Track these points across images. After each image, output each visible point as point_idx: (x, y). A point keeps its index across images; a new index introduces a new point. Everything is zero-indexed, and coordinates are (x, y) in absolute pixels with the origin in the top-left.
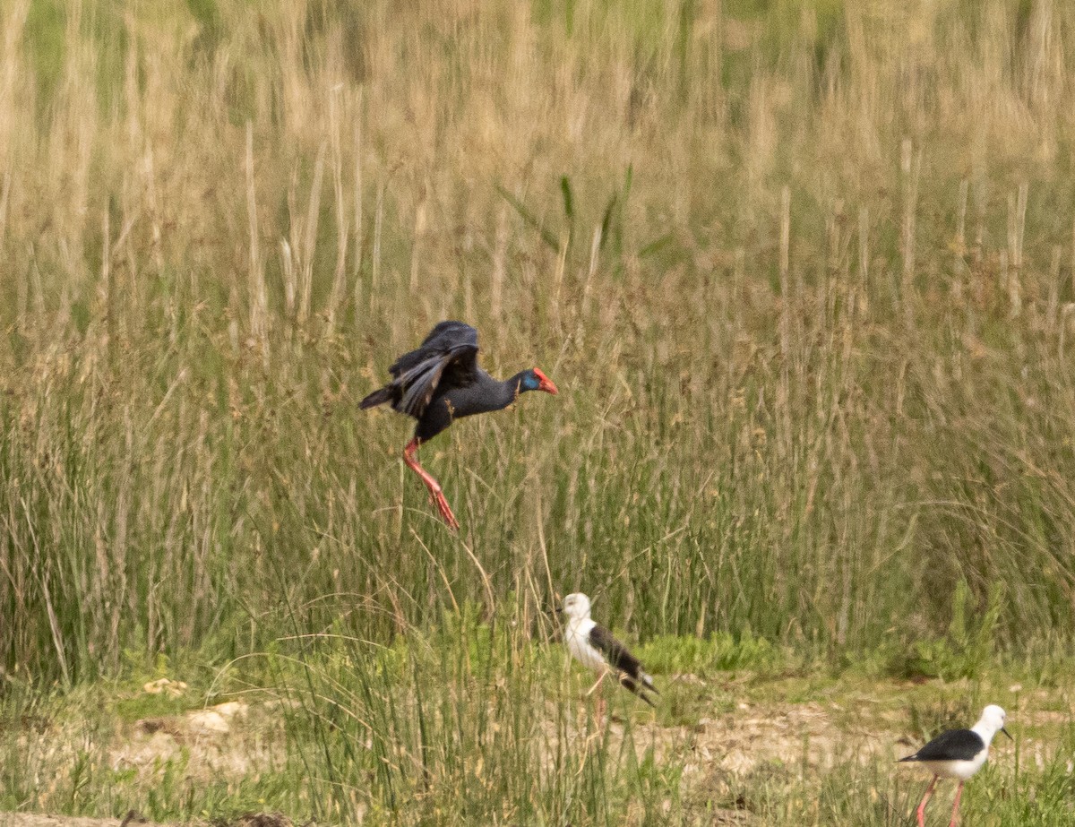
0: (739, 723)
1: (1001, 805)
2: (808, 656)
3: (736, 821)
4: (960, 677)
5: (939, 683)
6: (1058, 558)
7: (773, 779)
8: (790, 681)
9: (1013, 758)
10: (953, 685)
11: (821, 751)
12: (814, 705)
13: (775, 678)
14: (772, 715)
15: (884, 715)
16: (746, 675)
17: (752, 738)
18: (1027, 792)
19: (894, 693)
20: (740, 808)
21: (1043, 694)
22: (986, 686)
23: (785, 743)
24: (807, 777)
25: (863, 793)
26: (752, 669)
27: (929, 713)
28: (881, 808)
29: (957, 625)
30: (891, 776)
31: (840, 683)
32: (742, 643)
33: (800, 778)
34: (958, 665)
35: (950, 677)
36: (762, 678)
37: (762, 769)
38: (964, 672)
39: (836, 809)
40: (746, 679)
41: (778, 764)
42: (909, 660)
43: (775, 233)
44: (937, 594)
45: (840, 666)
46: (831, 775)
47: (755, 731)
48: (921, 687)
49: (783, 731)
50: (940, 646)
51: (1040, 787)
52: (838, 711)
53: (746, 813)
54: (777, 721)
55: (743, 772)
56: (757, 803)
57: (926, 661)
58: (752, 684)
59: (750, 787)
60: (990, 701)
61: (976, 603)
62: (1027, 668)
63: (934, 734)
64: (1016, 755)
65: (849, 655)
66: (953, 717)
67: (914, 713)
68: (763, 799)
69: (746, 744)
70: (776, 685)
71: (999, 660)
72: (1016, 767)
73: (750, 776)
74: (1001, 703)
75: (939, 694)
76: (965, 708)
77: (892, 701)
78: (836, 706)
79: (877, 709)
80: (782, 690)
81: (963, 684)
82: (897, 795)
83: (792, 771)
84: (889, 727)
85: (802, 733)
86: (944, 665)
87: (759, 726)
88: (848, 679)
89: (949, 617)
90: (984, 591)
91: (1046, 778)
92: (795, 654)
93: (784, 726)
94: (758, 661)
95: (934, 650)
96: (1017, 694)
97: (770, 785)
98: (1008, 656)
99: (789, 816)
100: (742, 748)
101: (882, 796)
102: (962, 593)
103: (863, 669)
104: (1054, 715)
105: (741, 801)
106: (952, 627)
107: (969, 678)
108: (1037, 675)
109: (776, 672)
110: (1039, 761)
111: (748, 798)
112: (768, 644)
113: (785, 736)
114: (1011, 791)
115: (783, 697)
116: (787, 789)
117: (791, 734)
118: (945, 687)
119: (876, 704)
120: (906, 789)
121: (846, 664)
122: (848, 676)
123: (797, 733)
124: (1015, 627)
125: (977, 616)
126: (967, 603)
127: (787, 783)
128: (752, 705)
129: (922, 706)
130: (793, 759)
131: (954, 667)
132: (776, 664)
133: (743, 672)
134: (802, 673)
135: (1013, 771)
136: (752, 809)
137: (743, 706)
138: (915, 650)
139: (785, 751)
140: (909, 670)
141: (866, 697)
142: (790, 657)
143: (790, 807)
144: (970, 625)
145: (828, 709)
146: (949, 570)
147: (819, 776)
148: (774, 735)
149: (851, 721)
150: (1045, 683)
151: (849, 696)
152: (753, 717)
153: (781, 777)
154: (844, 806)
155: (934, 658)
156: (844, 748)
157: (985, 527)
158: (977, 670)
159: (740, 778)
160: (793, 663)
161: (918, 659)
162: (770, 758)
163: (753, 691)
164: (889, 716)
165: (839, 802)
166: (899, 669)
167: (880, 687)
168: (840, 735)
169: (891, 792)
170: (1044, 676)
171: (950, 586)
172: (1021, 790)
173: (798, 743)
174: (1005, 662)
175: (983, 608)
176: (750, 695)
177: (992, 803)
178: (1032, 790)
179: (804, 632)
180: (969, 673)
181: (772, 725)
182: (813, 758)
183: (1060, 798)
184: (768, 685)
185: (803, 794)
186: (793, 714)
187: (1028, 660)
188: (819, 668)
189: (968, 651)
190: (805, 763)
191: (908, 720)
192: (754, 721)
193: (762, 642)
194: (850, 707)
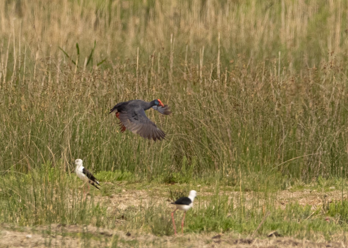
0: (123, 195)
1: (194, 218)
2: (142, 177)
3: (122, 222)
4: (184, 183)
5: (178, 184)
6: (211, 149)
7: (132, 211)
8: (137, 184)
9: (198, 205)
10: (182, 185)
11: (145, 203)
12: (143, 190)
13: (133, 183)
14: (132, 193)
15: (163, 193)
16: (126, 182)
17: (126, 200)
18: (202, 215)
19: (165, 187)
20: (123, 219)
21: (207, 187)
22: (191, 185)
23: (135, 201)
24: (141, 210)
25: (157, 215)
26: (127, 180)
27: (175, 193)
28: (162, 219)
29: (183, 168)
30: (164, 210)
31: (151, 184)
32: (124, 173)
33: (139, 210)
34: (183, 180)
35: (181, 183)
36: (129, 183)
37: (129, 208)
38: (185, 181)
39: (149, 219)
40: (125, 183)
41: (133, 207)
42: (170, 178)
43: (135, 60)
44: (178, 160)
45: (151, 180)
46: (148, 210)
47: (127, 198)
48: (173, 185)
49: (134, 197)
50: (179, 174)
51: (206, 213)
52: (150, 192)
53: (124, 220)
54: (134, 195)
55: (124, 209)
56: (127, 217)
57: (175, 178)
58: (127, 184)
59: (125, 213)
60: (192, 189)
61: (188, 162)
62: (203, 180)
63: (177, 198)
64: (199, 204)
65: (153, 177)
66: (182, 194)
67: (171, 193)
68: (129, 216)
69: (125, 201)
70: (133, 185)
71: (195, 178)
72: (199, 208)
73: (126, 210)
74: (195, 190)
75: (179, 187)
76: (185, 192)
77: (165, 189)
78: (150, 190)
79: (161, 192)
80: (135, 186)
81: (185, 185)
82: (166, 215)
83: (137, 209)
84: (164, 196)
85: (140, 198)
86: (179, 179)
87: (128, 196)
88: (153, 183)
89: (181, 167)
90: (191, 159)
91: (207, 211)
92: (138, 176)
93: (135, 196)
94: (128, 178)
95: (177, 175)
96: (199, 187)
97: (131, 213)
98: (197, 177)
99: (136, 221)
100: (124, 202)
101: (162, 216)
102: (185, 159)
103: (157, 180)
104: (209, 193)
105: (123, 217)
106: (182, 169)
107: (186, 183)
108: (205, 182)
109: (133, 181)
110: (205, 206)
111: (125, 216)
112: (131, 173)
113: (135, 199)
114: (198, 214)
115: (135, 188)
116: (136, 214)
117: (137, 198)
118: (180, 185)
119: (161, 190)
120: (168, 214)
121: (152, 179)
122: (153, 182)
123: (139, 198)
124: (199, 168)
125: (189, 165)
126: (186, 162)
127: (136, 212)
128: (126, 190)
129: (173, 191)
130: (137, 206)
131: (182, 180)
132: (133, 179)
133: (124, 181)
134: (140, 182)
135: (198, 209)
136: (126, 219)
137: (124, 191)
138: (172, 175)
139: (135, 203)
140: (170, 181)
141: (158, 188)
142: (137, 177)
143: (137, 219)
144: (187, 168)
145: (148, 191)
146: (181, 153)
147: (144, 210)
148: (132, 199)
149: (154, 194)
150: (207, 185)
151: (153, 188)
152: (126, 194)
153: (134, 210)
154: (151, 218)
155: (177, 177)
156: (152, 203)
157: (191, 141)
158: (189, 181)
159: (123, 211)
160: (138, 179)
161: (173, 177)
162: (131, 205)
163: (127, 186)
164: (165, 193)
165: (150, 217)
166: (168, 181)
167: (162, 185)
168: (151, 198)
169: (164, 215)
170: (207, 182)
171: (181, 157)
172: (200, 214)
173: (139, 201)
174: (196, 179)
175: (190, 164)
176: (126, 187)
177: (192, 218)
178: (203, 214)
179: (141, 170)
180: (186, 182)
181: (132, 196)
182: (143, 205)
183: (211, 216)
184: (131, 185)
185: (140, 215)
186: (138, 193)
187: (203, 178)
188: (145, 180)
189: (186, 175)
190: (141, 207)
191: (169, 194)
192: (127, 195)
193: (129, 173)
194: (154, 191)
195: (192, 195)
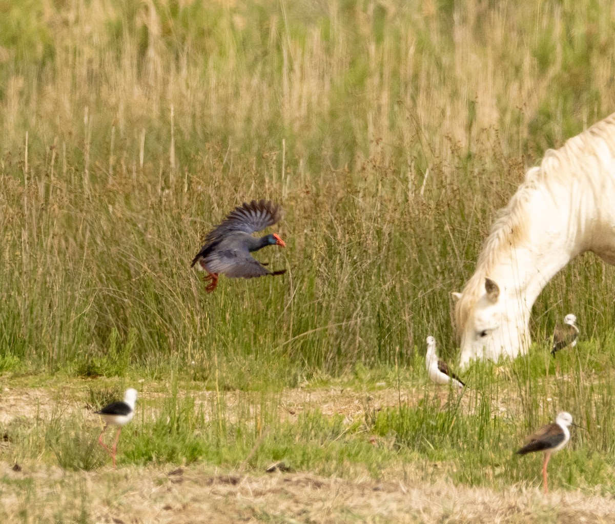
0: (4, 398)
1: (136, 439)
2: (38, 365)
3: (4, 447)
4: (115, 375)
5: (104, 378)
6: (162, 316)
7: (22, 426)
8: (30, 377)
9: (141, 416)
10: (111, 379)
11: (46, 412)
12: (42, 389)
13: (23, 375)
14: (21, 394)
15: (77, 394)
16: (9, 374)
17: (11, 406)
18: (148, 433)
19: (82, 383)
20: (6, 441)
21: (155, 384)
22: (127, 380)
23: (28, 408)
24: (39, 425)
25: (67, 434)
26: (11, 371)
27: (99, 393)
28: (77, 440)
29: (113, 349)
30: (81, 425)
31: (55, 378)
32: (6, 358)
33: (35, 425)
34: (113, 369)
35: (109, 375)
36: (16, 376)
37: (16, 421)
38: (116, 373)
39: (53, 441)
40: (8, 376)
41: (24, 418)
42: (89, 367)
43: (21, 154)
44: (103, 335)
45: (54, 371)
46: (51, 424)
47: (13, 402)
48: (94, 380)
49: (26, 402)
50: (105, 360)
51: (155, 430)
52: (54, 392)
53: (9, 443)
54: (24, 397)
55: (7, 422)
56: (14, 438)
57: (97, 368)
58: (11, 378)
59: (10, 430)
60: (129, 386)
61: (121, 339)
62: (147, 371)
63: (102, 404)
64: (143, 414)
65: (59, 365)
66: (111, 395)
67: (92, 393)
68: (17, 436)
69: (8, 409)
70: (23, 379)
71: (133, 368)
72: (143, 421)
73: (10, 424)
74: (135, 388)
75: (104, 384)
76: (117, 391)
77: (81, 387)
78: (53, 390)
79: (73, 391)
80: (26, 382)
81: (116, 379)
82: (83, 433)
83: (32, 422)
84: (79, 400)
85: (37, 402)
86: (106, 370)
87: (14, 399)
88: (58, 376)
89: (108, 347)
90: (126, 333)
91: (157, 425)
92: (32, 364)
93: (27, 400)
94: (14, 367)
95: (102, 362)
96: (142, 384)
97: (21, 429)
98: (138, 365)
99: (31, 444)
100: (6, 411)
101: (77, 435)
102: (114, 333)
103: (66, 372)
104: (160, 394)
105: (6, 437)
106: (110, 350)
107: (119, 376)
108: (152, 374)
109: (23, 372)
110: (153, 417)
111: (9, 435)
112: (18, 359)
113: (28, 405)
114: (140, 432)
115: (26, 385)
116: (29, 431)
117: (31, 403)
118: (107, 380)
119: (73, 389)
120: (88, 431)
121: (58, 369)
122: (59, 375)
123: (33, 403)
124: (141, 351)
125: (123, 345)
126: (117, 338)
127: (29, 428)
128: (11, 389)
129: (95, 390)
130: (32, 417)
131: (111, 370)
132: (23, 369)
133: (6, 373)
134: (35, 373)
135: (141, 423)
136: (11, 441)
137: (7, 389)
138: (92, 362)
139: (28, 412)
140: (89, 372)
141: (68, 385)
142: (30, 366)
143: (31, 440)
144: (119, 350)
145: (49, 391)
146: (108, 322)
147: (44, 424)
148: (22, 404)
149: (60, 397)
150: (156, 378)
151: (59, 385)
152: (11, 395)
153: (26, 425)
154: (57, 440)
155: (101, 365)
156: (57, 411)
157: (126, 300)
158: (123, 372)
159: (5, 425)
160: (31, 368)
161: (94, 366)
162: (21, 416)
163: (11, 382)
164: (80, 394)
165: (55, 438)
166: (86, 372)
167: (75, 380)
168: (55, 404)
169: (81, 433)
170: (156, 374)
171: (109, 330)
172: (145, 431)
173: (34, 408)
174: (137, 368)
175: (125, 341)
176: (10, 384)
177: (131, 438)
178: (151, 432)
179: (37, 353)
180: (119, 373)
181: (21, 399)
182: (42, 416)
183: (164, 435)
184: (19, 379)
185: (37, 434)
186: (31, 394)
187: (148, 367)
188: (44, 371)
189: (118, 363)
190: (38, 419)
191: (89, 396)
192: (12, 397)
193: (16, 359)
194: (60, 390)
195: (130, 397)
